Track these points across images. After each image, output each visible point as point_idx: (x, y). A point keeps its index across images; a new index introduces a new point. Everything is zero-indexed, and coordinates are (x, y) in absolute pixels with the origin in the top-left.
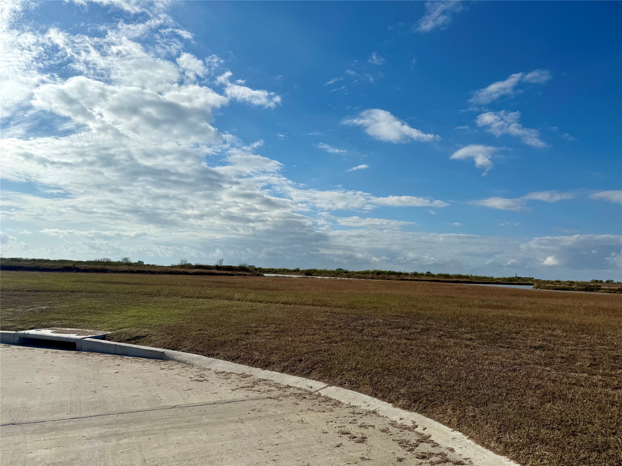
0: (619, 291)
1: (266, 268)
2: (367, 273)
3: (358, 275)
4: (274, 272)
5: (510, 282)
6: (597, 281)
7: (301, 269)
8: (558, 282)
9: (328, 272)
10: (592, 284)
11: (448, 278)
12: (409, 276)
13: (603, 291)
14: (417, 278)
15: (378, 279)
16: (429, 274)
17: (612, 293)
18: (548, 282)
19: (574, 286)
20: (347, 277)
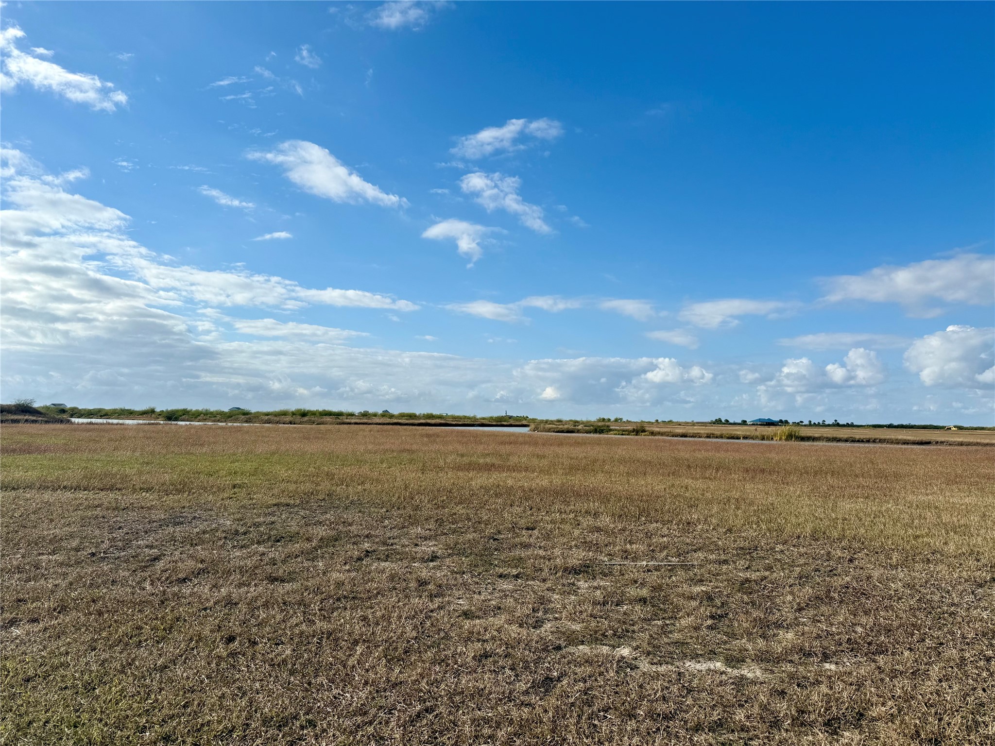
0: (633, 432)
1: (84, 408)
2: (284, 413)
3: (267, 418)
4: (101, 416)
5: (499, 423)
6: (604, 419)
7: (158, 410)
8: (559, 421)
9: (212, 413)
10: (600, 424)
11: (413, 419)
12: (354, 417)
13: (615, 432)
14: (366, 421)
15: (300, 423)
16: (386, 414)
17: (625, 435)
18: (547, 422)
19: (580, 427)
20: (247, 422)
